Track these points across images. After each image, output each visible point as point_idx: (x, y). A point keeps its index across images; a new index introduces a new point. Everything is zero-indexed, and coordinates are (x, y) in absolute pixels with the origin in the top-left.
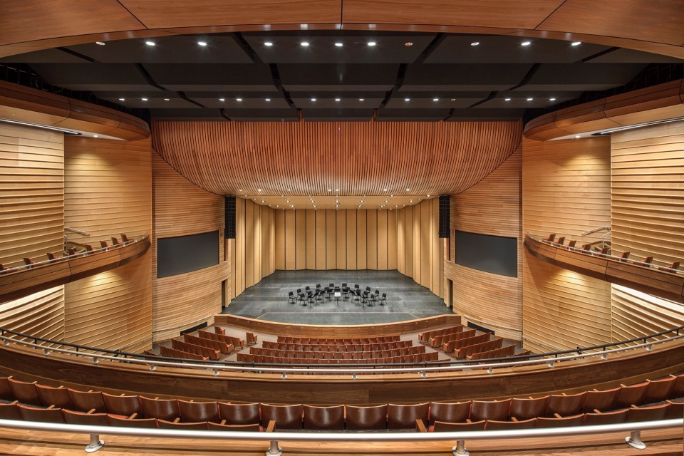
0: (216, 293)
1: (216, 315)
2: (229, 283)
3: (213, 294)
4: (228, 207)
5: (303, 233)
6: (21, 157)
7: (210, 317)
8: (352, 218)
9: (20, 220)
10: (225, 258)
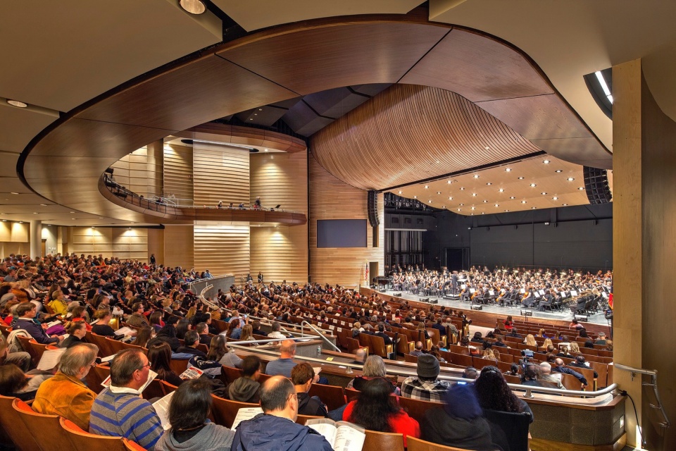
0: (362, 269)
1: (363, 287)
2: (380, 267)
3: (359, 270)
6: (224, 161)
10: (375, 244)
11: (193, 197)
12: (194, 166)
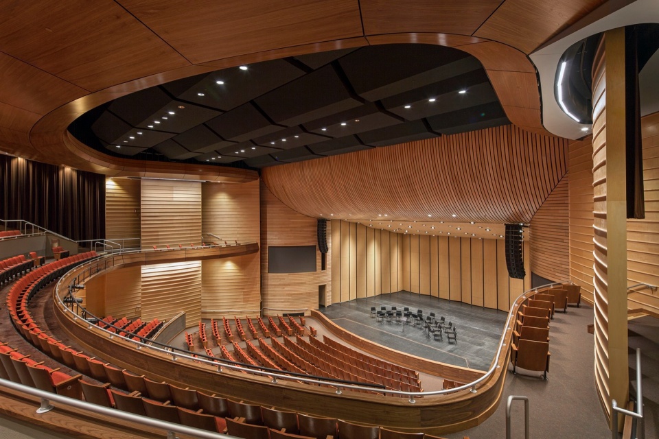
0: (312, 293)
1: (313, 310)
2: (328, 289)
3: (309, 293)
4: (321, 227)
5: (428, 258)
6: (174, 196)
7: (307, 310)
8: (477, 248)
9: (183, 227)
10: (324, 268)
11: (140, 236)
12: (142, 203)
